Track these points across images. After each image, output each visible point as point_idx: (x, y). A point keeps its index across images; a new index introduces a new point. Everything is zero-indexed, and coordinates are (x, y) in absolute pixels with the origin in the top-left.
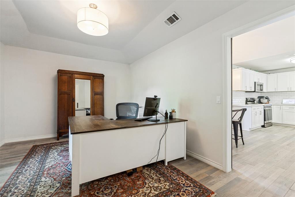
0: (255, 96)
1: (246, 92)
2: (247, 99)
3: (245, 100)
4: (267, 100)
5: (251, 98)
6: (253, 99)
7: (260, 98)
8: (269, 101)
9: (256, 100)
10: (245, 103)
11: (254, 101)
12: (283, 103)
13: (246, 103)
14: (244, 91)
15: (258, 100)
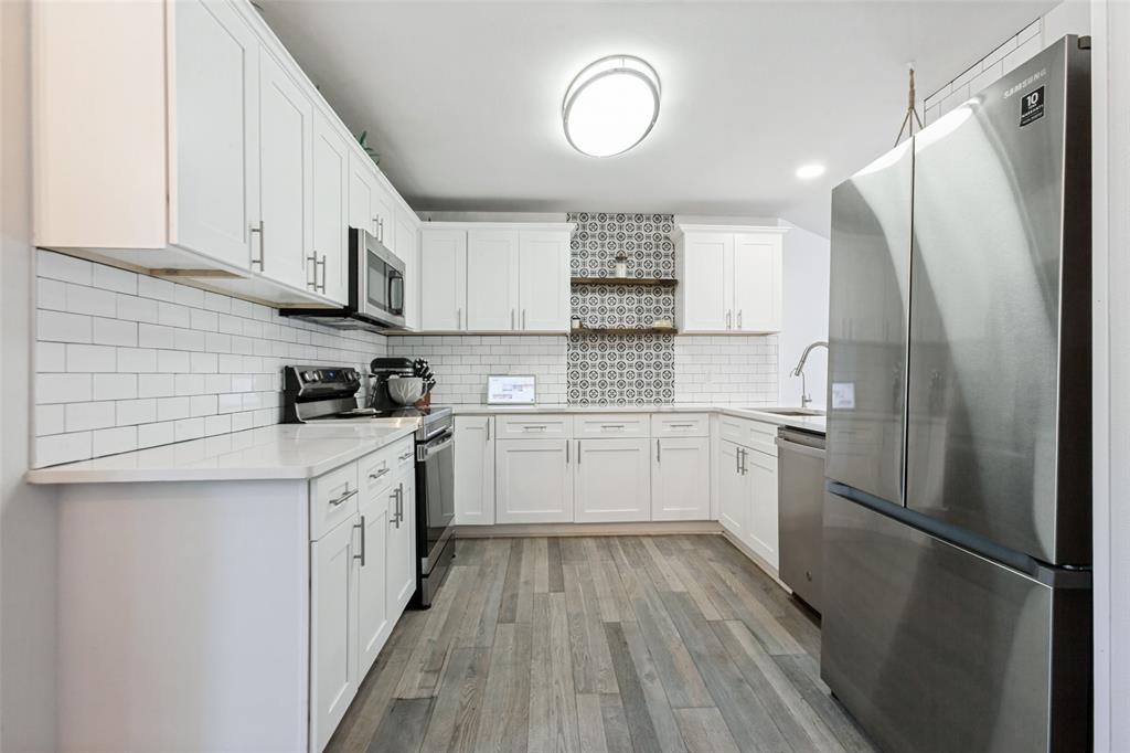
0: (355, 351)
1: (286, 312)
2: (289, 373)
3: (276, 384)
4: (419, 382)
5: (326, 371)
6: (339, 374)
7: (386, 367)
8: (431, 386)
9: (361, 381)
10: (274, 414)
11: (349, 393)
12: (491, 400)
13: (288, 417)
14: (272, 305)
15: (373, 381)
